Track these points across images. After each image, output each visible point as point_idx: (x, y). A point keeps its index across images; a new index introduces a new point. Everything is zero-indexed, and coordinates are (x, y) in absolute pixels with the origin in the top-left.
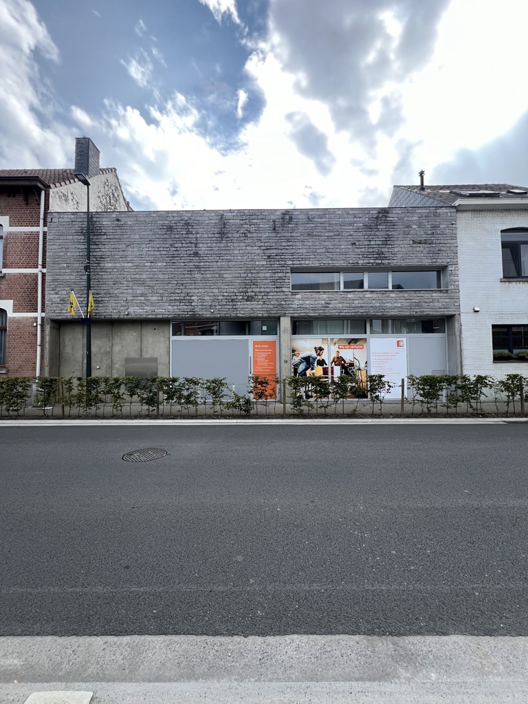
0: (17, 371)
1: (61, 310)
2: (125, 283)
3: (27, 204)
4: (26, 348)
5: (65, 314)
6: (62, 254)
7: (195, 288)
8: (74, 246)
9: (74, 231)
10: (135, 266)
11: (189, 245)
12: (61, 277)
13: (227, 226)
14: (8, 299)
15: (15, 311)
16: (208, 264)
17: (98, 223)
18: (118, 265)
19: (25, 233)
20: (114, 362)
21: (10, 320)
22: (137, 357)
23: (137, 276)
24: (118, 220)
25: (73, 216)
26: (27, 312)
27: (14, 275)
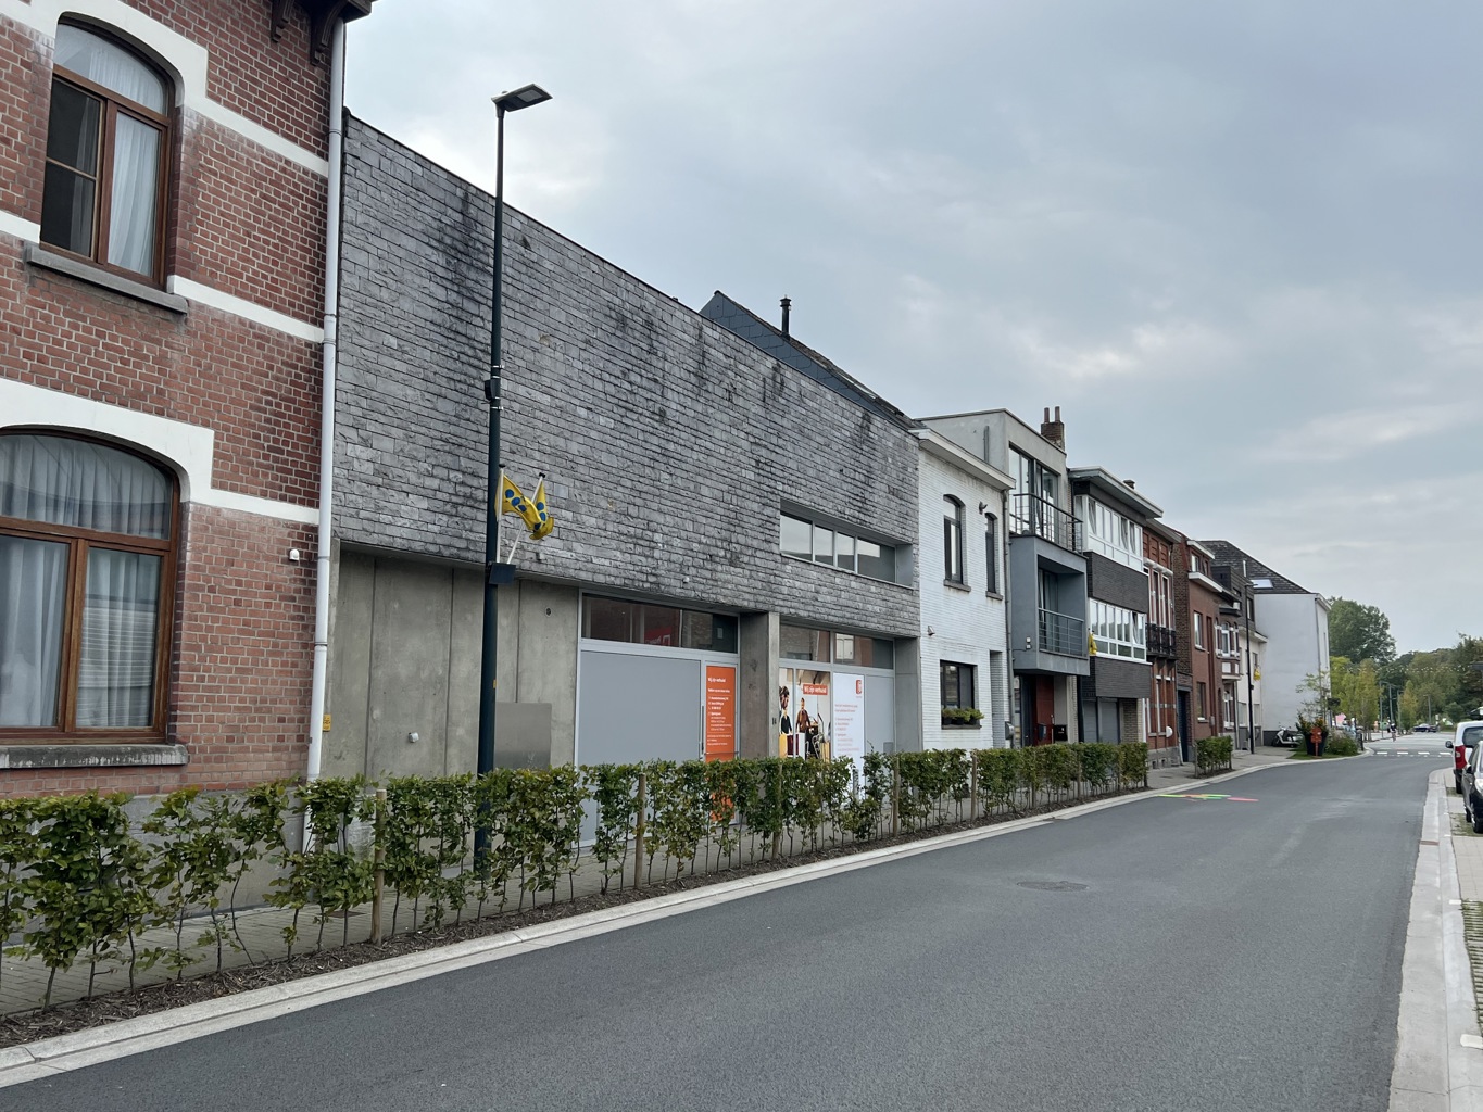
0: (219, 754)
1: (378, 509)
2: (537, 455)
3: (274, 38)
4: (255, 652)
5: (389, 530)
6: (385, 294)
7: (660, 511)
8: (418, 280)
9: (420, 227)
10: (557, 407)
11: (652, 385)
12: (381, 385)
13: (707, 362)
14: (194, 422)
15: (219, 482)
16: (679, 448)
17: (480, 228)
18: (521, 390)
19: (268, 158)
20: (454, 716)
21: (198, 517)
22: (508, 700)
23: (561, 442)
24: (526, 244)
25: (419, 170)
26: (264, 495)
27: (221, 320)
